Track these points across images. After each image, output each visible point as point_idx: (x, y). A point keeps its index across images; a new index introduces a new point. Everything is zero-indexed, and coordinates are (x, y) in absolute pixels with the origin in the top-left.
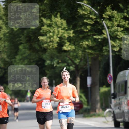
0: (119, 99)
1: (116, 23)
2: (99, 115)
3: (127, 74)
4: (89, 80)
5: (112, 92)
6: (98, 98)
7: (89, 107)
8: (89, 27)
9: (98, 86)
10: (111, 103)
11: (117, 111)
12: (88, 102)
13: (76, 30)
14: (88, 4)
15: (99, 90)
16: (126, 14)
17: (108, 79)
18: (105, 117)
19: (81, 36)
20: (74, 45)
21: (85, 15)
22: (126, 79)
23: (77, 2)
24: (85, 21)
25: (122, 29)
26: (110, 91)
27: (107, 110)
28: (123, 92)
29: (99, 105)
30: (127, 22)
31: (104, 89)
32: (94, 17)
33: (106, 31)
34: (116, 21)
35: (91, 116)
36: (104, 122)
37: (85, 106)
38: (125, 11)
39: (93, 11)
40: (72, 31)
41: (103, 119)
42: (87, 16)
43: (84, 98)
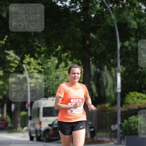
0: (34, 121)
1: (33, 67)
2: (19, 132)
3: (40, 103)
4: (13, 107)
5: (29, 115)
6: (19, 119)
7: (12, 126)
8: (14, 69)
9: (19, 111)
10: (28, 123)
11: (32, 129)
12: (12, 122)
13: (5, 70)
14: (14, 53)
15: (20, 113)
16: (39, 61)
17: (27, 106)
18: (23, 133)
19: (8, 75)
20: (3, 81)
21: (11, 61)
22: (39, 106)
23: (6, 51)
24: (11, 64)
25: (37, 71)
26: (27, 115)
27: (25, 128)
28: (36, 116)
29: (19, 125)
30: (41, 67)
31: (23, 113)
32: (17, 62)
33: (25, 72)
34: (33, 65)
35: (14, 132)
36: (23, 137)
37: (10, 125)
38: (39, 59)
39: (17, 58)
40: (2, 72)
41: (22, 135)
42: (12, 61)
43: (9, 120)
